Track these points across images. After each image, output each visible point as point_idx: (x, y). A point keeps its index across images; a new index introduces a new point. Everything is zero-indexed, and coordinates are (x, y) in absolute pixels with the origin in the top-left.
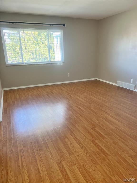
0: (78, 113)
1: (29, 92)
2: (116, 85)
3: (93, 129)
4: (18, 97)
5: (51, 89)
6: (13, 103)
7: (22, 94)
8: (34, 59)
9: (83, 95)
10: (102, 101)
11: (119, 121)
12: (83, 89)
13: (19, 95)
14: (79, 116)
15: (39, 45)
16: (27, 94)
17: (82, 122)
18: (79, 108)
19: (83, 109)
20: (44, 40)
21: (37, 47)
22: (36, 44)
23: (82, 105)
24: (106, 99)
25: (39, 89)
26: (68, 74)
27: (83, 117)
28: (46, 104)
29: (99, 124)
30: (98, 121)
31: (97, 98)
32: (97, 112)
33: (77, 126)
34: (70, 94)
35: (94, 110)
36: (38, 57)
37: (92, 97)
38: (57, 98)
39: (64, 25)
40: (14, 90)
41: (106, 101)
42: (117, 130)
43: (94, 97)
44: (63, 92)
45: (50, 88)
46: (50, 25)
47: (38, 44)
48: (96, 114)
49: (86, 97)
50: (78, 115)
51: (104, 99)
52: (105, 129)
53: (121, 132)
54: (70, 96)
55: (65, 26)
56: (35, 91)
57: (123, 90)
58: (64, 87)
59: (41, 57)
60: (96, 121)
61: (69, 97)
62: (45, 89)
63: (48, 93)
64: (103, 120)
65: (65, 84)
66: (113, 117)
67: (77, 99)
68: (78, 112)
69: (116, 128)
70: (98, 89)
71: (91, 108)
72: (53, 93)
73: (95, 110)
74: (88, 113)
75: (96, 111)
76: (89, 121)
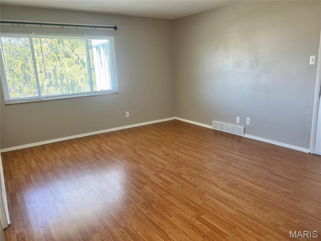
0: (162, 189)
1: (55, 153)
2: (211, 127)
3: (198, 218)
4: (33, 164)
5: (98, 144)
6: (26, 178)
7: (43, 159)
8: (52, 86)
9: (160, 151)
10: (197, 160)
11: (238, 197)
12: (157, 139)
13: (36, 161)
14: (166, 195)
15: (60, 61)
16: (52, 158)
17: (174, 206)
18: (162, 178)
19: (168, 180)
20: (71, 51)
21: (57, 63)
22: (54, 58)
23: (165, 172)
24: (202, 155)
25: (75, 145)
26: (127, 113)
27: (173, 197)
28: (96, 174)
29: (206, 208)
30: (202, 202)
31: (187, 155)
32: (196, 184)
33: (167, 217)
34: (137, 150)
35: (188, 178)
36: (59, 81)
37: (177, 153)
38: (114, 162)
39: (115, 28)
40: (23, 151)
41: (203, 159)
42: (240, 215)
43: (182, 153)
44: (122, 148)
45: (95, 142)
46: (89, 28)
47: (59, 58)
48: (195, 187)
49: (167, 155)
50: (163, 192)
51: (199, 156)
52: (220, 217)
53: (249, 219)
54: (137, 154)
55: (118, 30)
56: (67, 150)
57: (224, 135)
58: (121, 138)
59: (65, 81)
60: (200, 202)
61: (136, 157)
62: (85, 144)
63: (94, 152)
64: (210, 197)
65: (122, 131)
66: (226, 191)
67: (152, 159)
68: (161, 185)
69: (238, 211)
70: (184, 138)
71: (183, 176)
72: (104, 152)
73: (191, 179)
74: (180, 185)
75: (192, 181)
76: (186, 202)
